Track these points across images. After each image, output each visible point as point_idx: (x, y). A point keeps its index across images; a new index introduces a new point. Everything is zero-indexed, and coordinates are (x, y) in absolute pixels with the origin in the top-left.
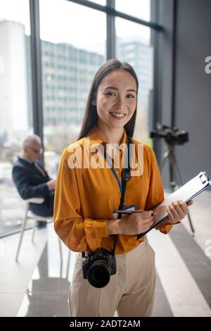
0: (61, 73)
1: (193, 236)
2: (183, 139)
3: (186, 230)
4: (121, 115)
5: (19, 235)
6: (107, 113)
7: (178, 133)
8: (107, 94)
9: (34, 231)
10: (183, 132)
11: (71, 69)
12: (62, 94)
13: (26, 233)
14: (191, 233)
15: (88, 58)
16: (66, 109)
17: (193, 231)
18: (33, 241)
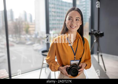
0: (58, 10)
1: (106, 72)
2: (102, 35)
3: (103, 70)
4: (74, 27)
5: (40, 70)
6: (69, 26)
7: (100, 33)
8: (69, 19)
9: (46, 68)
10: (102, 32)
11: (61, 9)
12: (58, 18)
13: (43, 69)
14: (105, 71)
15: (68, 5)
16: (59, 24)
17: (106, 70)
18: (45, 72)
